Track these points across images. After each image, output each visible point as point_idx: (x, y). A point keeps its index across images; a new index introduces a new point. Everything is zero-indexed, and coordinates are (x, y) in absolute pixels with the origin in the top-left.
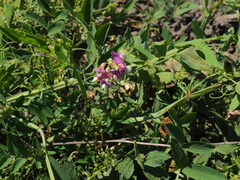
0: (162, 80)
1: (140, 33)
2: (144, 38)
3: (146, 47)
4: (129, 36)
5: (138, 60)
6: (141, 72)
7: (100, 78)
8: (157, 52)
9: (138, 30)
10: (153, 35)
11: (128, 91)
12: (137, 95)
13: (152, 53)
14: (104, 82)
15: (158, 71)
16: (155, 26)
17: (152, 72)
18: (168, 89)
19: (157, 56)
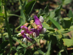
0: (65, 44)
1: (55, 10)
2: (57, 14)
3: (58, 20)
4: (47, 11)
5: (51, 28)
6: (52, 36)
7: (23, 34)
8: (64, 25)
9: (53, 9)
10: (62, 13)
11: (41, 44)
12: (47, 48)
13: (61, 24)
14: (26, 36)
15: (63, 38)
16: (64, 8)
17: (59, 37)
18: (68, 51)
19: (63, 28)
